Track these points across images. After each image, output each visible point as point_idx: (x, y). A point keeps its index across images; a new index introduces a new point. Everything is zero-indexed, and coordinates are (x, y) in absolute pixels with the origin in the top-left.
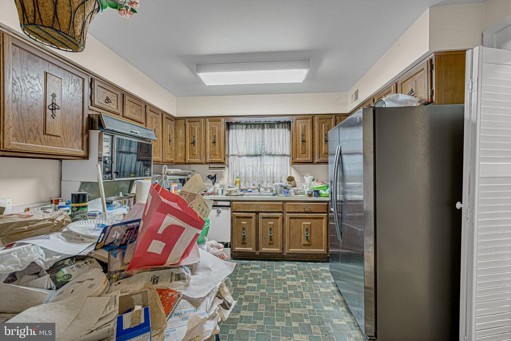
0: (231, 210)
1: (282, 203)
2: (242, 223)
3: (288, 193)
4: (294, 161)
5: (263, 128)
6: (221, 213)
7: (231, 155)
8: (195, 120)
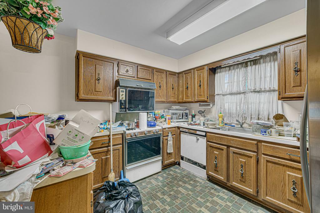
0: (207, 139)
1: (256, 142)
2: (215, 152)
3: (265, 132)
4: (281, 96)
5: (247, 66)
6: (199, 140)
7: (217, 95)
8: (188, 72)
